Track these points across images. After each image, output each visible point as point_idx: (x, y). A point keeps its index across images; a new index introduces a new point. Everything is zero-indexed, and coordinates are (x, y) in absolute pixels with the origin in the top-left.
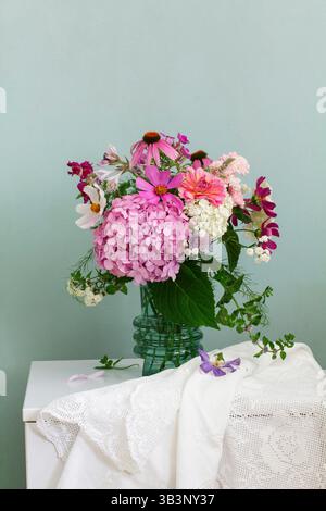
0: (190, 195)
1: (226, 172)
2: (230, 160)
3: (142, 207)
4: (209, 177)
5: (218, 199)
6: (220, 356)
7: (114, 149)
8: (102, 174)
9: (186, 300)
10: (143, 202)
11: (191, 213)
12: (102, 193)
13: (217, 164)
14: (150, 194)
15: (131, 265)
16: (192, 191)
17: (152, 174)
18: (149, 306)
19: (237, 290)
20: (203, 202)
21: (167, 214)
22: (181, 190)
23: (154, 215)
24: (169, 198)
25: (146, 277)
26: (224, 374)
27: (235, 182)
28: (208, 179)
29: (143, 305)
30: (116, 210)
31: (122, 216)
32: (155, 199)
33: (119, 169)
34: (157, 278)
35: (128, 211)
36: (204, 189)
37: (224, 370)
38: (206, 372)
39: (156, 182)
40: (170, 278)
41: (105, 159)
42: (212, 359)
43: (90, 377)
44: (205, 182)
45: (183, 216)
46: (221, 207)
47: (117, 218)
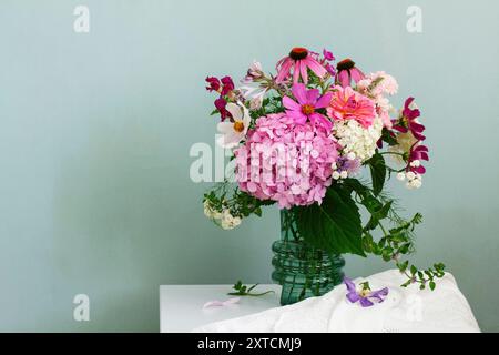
0: (339, 115)
1: (375, 91)
2: (379, 79)
3: (289, 126)
4: (358, 97)
5: (369, 120)
6: (366, 285)
7: (259, 66)
8: (245, 91)
9: (331, 225)
10: (290, 122)
11: (339, 134)
12: (246, 111)
13: (366, 83)
14: (298, 114)
15: (276, 187)
16: (341, 111)
17: (299, 93)
19: (385, 216)
20: (353, 123)
21: (315, 135)
22: (329, 110)
23: (301, 135)
24: (317, 118)
25: (292, 200)
26: (372, 304)
27: (383, 102)
28: (357, 99)
29: (283, 229)
30: (262, 130)
31: (268, 136)
32: (302, 119)
33: (264, 86)
34: (302, 202)
35: (274, 130)
36: (353, 109)
37: (371, 300)
38: (353, 301)
39: (303, 101)
40: (316, 203)
41: (249, 75)
42: (359, 288)
43: (224, 303)
44: (354, 101)
45: (331, 137)
46: (371, 128)
47: (262, 138)
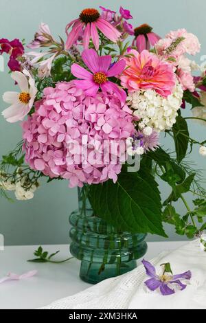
0: (134, 84)
1: (176, 52)
2: (179, 40)
3: (78, 99)
4: (156, 61)
5: (166, 88)
6: (167, 268)
7: (47, 29)
8: (32, 58)
9: (128, 201)
10: (80, 93)
11: (135, 105)
12: (32, 81)
13: (165, 43)
14: (88, 83)
15: (66, 165)
16: (136, 79)
17: (90, 59)
18: (87, 201)
19: (187, 189)
20: (150, 93)
21: (108, 107)
22: (124, 79)
23: (91, 108)
24: (109, 87)
26: (172, 292)
27: (184, 63)
28: (154, 65)
29: (80, 199)
30: (48, 103)
31: (54, 109)
32: (93, 89)
33: (53, 50)
34: (95, 180)
35: (61, 104)
36: (151, 76)
37: (172, 286)
38: (152, 289)
39: (95, 68)
40: (111, 180)
41: (36, 40)
42: (159, 271)
44: (151, 68)
45: (126, 109)
46: (170, 97)
47: (49, 111)
